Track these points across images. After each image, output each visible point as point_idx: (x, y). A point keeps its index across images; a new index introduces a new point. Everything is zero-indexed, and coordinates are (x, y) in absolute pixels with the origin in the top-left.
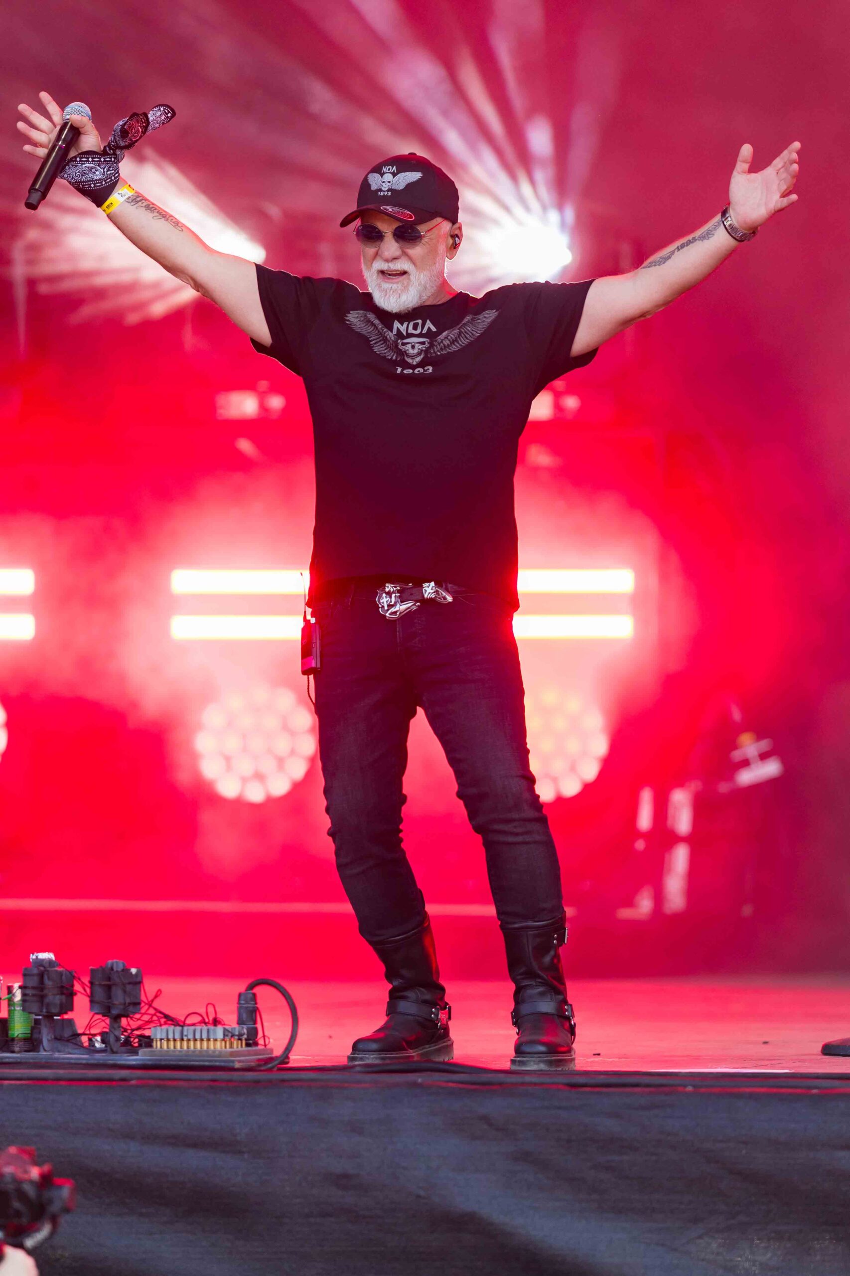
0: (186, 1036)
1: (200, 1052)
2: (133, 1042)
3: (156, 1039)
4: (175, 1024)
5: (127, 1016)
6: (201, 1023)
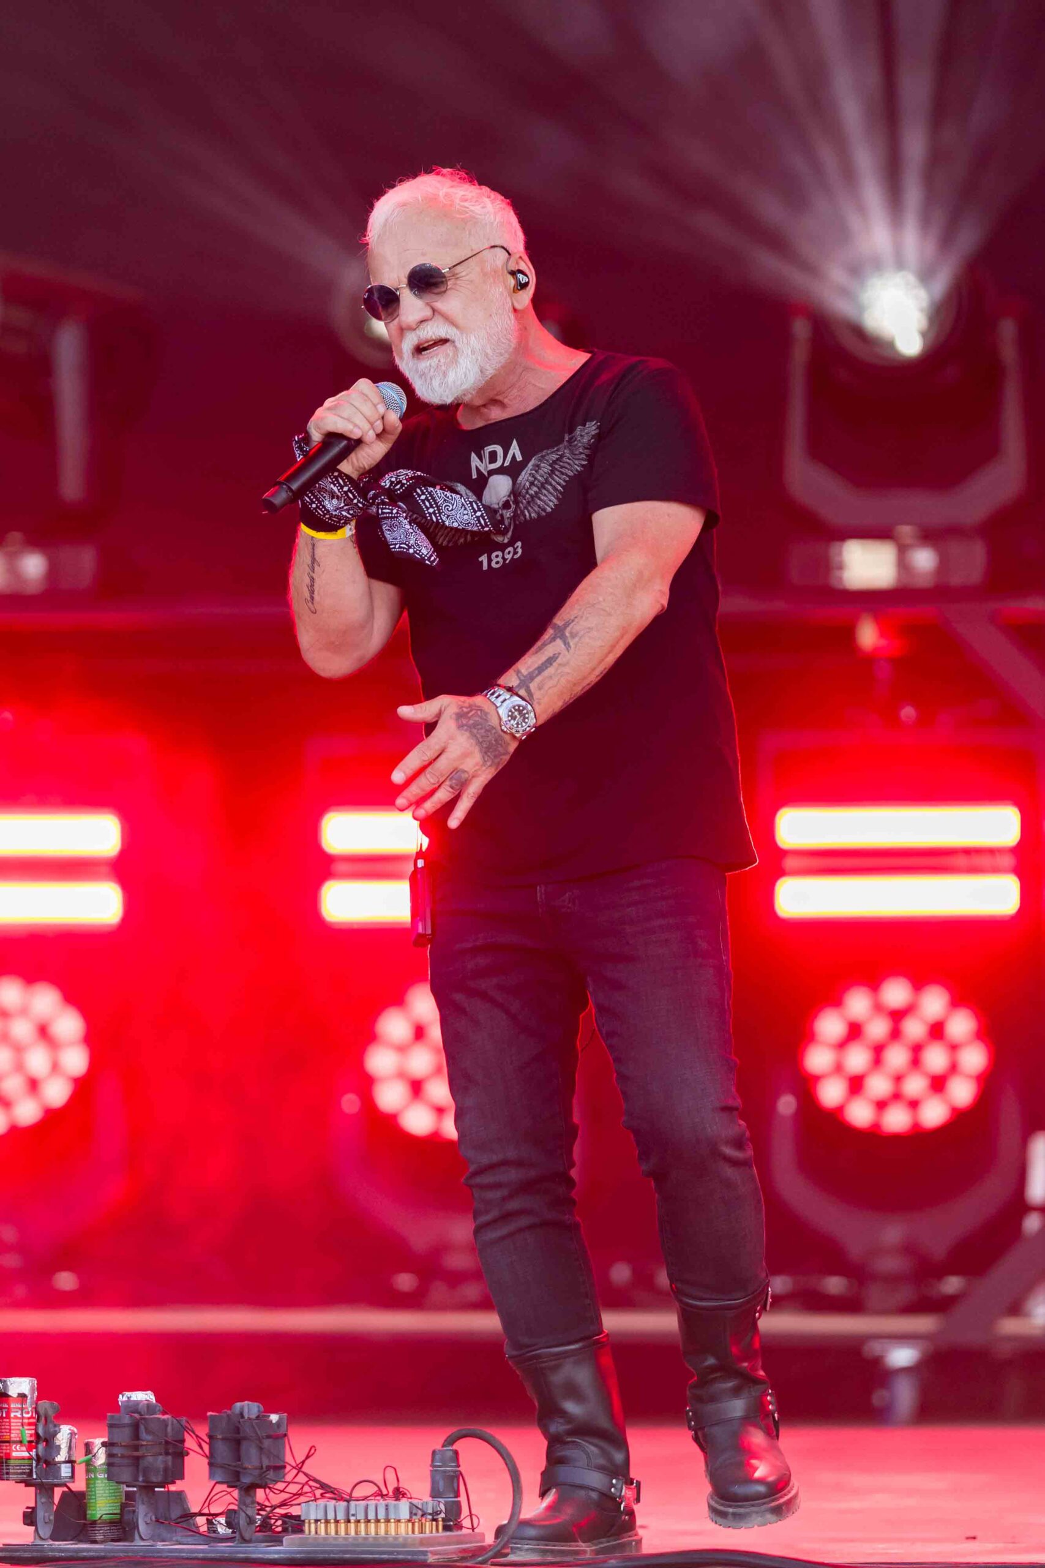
0: (353, 1515)
1: (375, 1539)
2: (273, 1524)
3: (309, 1521)
4: (338, 1497)
5: (264, 1486)
6: (376, 1496)
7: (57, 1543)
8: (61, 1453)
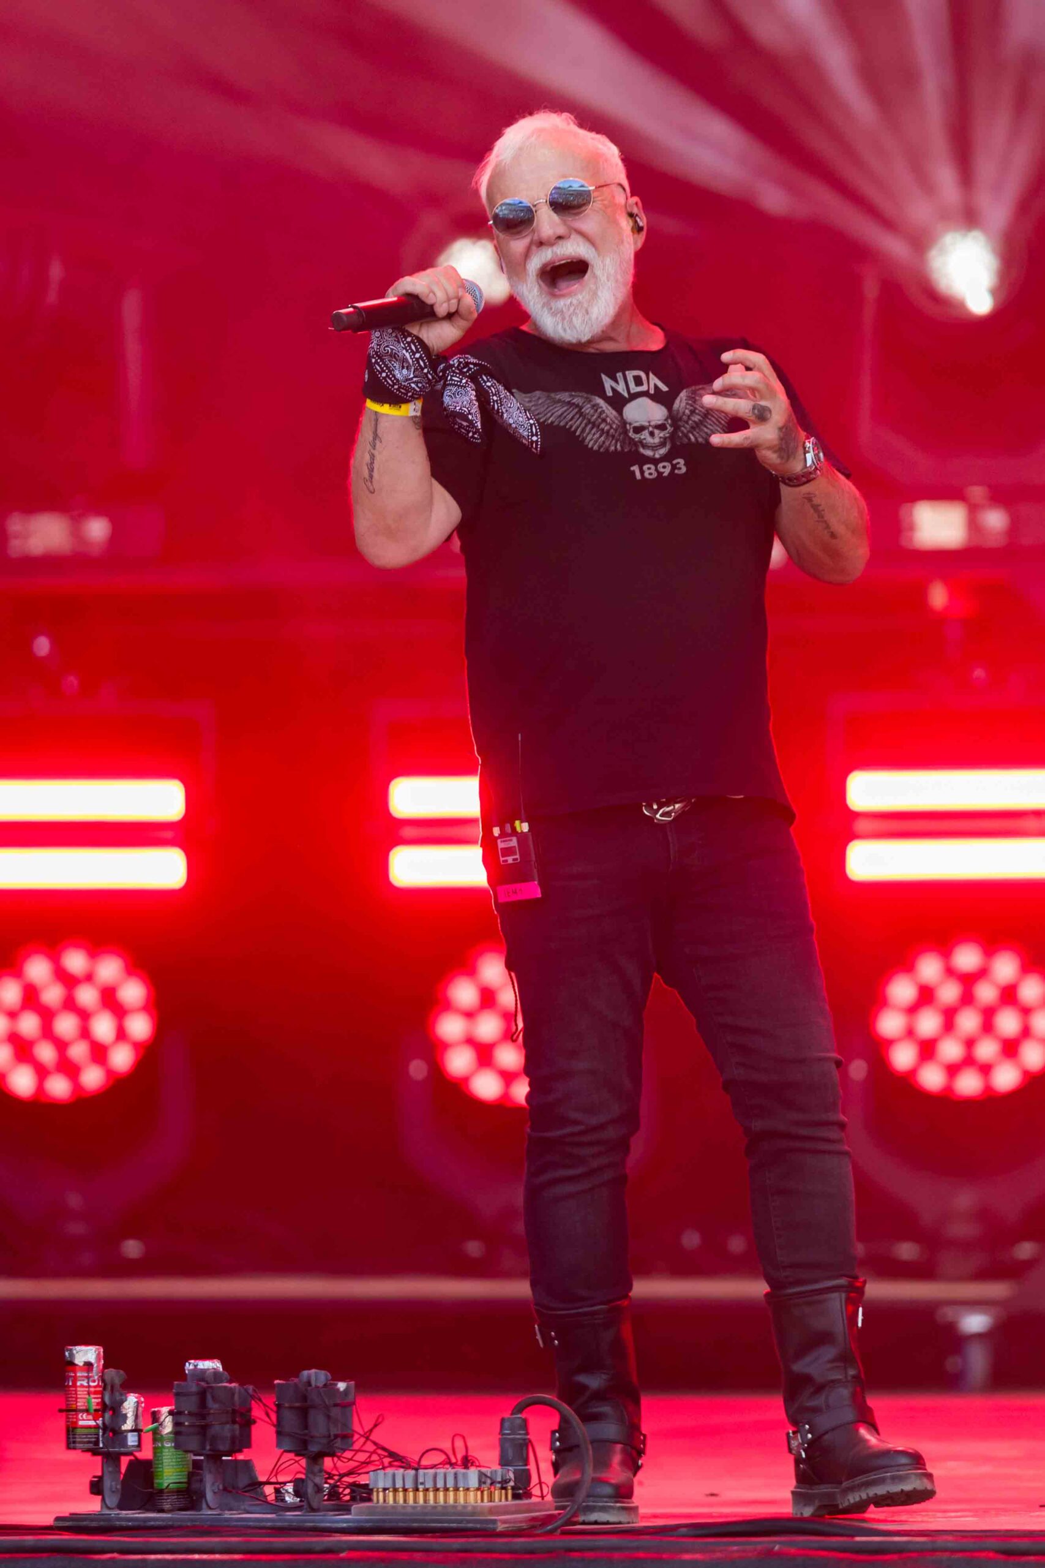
0: (422, 1484)
1: (444, 1507)
2: (342, 1493)
3: (378, 1489)
4: (407, 1466)
5: (332, 1455)
6: (444, 1465)
7: (124, 1512)
8: (128, 1422)
